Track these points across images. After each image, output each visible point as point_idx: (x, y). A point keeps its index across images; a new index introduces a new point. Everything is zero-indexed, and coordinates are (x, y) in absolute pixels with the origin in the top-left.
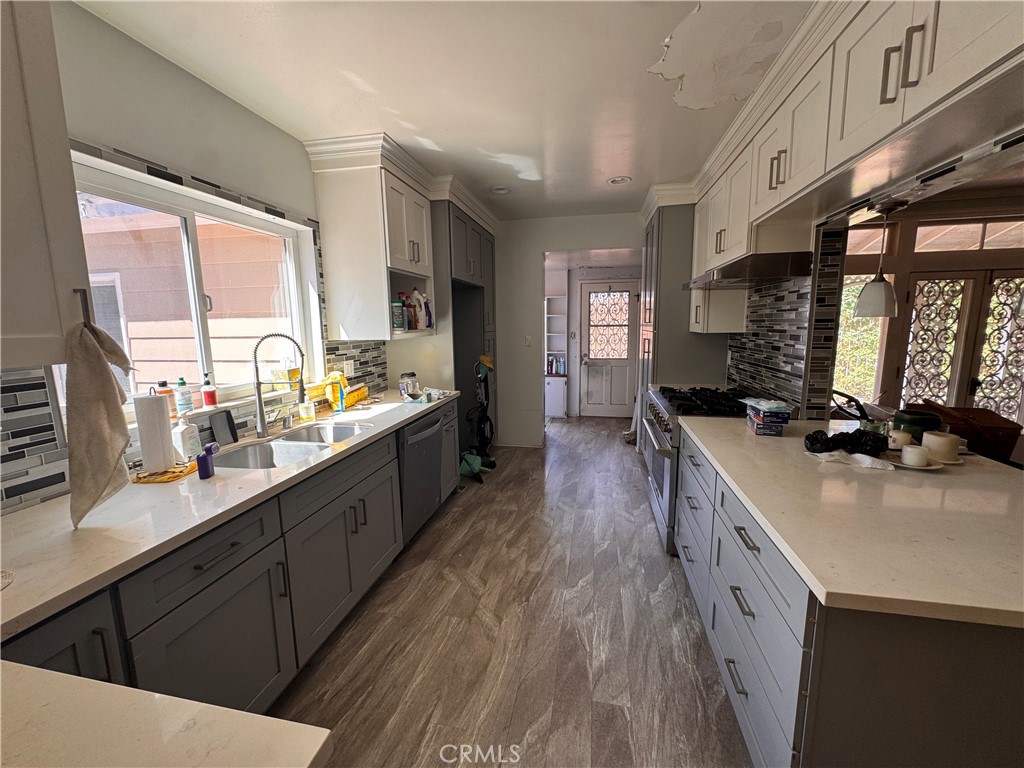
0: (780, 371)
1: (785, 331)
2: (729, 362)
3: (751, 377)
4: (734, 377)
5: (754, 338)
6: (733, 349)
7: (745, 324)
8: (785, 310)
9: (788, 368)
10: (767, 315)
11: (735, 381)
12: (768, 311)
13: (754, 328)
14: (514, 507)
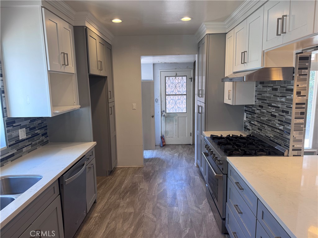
0: (276, 128)
1: (279, 107)
2: (245, 119)
3: (259, 129)
4: (248, 127)
5: (260, 108)
6: (247, 112)
7: (254, 101)
8: (279, 96)
9: (281, 128)
10: (267, 97)
11: (249, 130)
12: (268, 95)
13: (259, 103)
14: (131, 210)
